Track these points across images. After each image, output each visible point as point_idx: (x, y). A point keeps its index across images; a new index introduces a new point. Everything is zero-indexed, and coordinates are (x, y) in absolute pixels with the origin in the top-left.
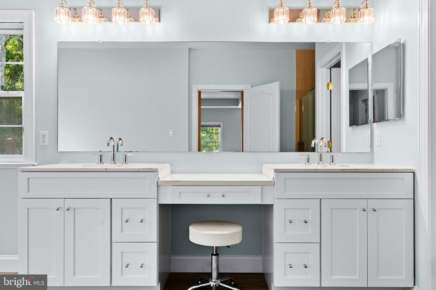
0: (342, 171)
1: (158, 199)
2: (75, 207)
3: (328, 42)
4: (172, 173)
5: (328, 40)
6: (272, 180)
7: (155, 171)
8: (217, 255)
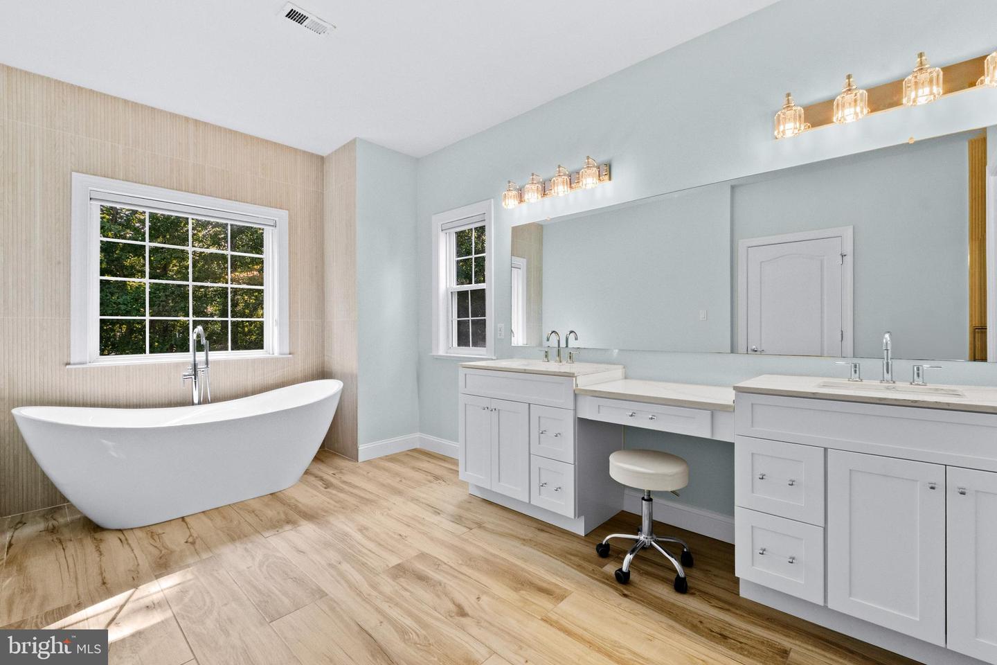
0: (878, 402)
1: (575, 410)
2: (500, 409)
3: (912, 142)
4: (626, 378)
5: (911, 138)
6: (731, 403)
7: (571, 375)
8: (650, 500)
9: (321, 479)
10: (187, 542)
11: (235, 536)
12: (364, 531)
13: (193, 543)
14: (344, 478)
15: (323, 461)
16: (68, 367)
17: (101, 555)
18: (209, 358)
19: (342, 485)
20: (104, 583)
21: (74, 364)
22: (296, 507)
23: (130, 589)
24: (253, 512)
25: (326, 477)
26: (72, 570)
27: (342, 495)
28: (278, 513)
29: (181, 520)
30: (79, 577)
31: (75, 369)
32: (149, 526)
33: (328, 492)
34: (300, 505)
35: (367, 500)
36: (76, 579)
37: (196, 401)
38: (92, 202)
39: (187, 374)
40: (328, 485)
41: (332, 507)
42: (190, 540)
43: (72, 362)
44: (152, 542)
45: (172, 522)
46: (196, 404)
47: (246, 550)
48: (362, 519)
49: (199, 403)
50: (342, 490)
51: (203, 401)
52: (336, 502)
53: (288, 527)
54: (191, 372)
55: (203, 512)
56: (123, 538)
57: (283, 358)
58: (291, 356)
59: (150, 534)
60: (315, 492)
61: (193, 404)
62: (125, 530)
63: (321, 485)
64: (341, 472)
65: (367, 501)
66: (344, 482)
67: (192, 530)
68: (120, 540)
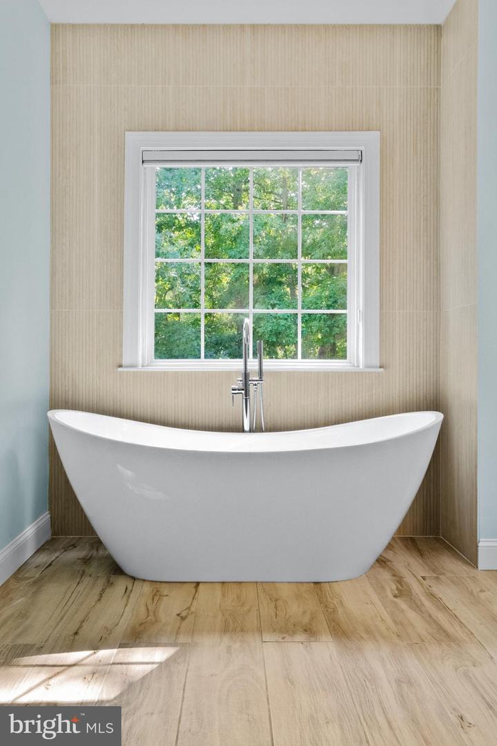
9: (399, 580)
10: (178, 615)
11: (232, 626)
12: (405, 686)
13: (183, 619)
14: (435, 589)
15: (421, 555)
16: (120, 369)
17: (99, 600)
18: (264, 368)
19: (423, 599)
20: (76, 633)
21: (125, 367)
22: (335, 610)
23: (91, 650)
24: (276, 600)
25: (409, 579)
26: (66, 608)
27: (412, 615)
28: (304, 612)
29: (194, 585)
30: (65, 618)
31: (127, 372)
32: (160, 582)
33: (396, 604)
34: (340, 610)
35: (447, 635)
36: (62, 619)
37: (247, 428)
38: (146, 165)
39: (237, 387)
40: (403, 591)
41: (383, 628)
42: (184, 614)
43: (124, 364)
44: (150, 601)
45: (186, 584)
46: (246, 432)
47: (229, 649)
48: (413, 665)
49: (251, 431)
50: (417, 607)
51: (256, 429)
52: (395, 622)
53: (300, 637)
54: (240, 385)
55: (223, 583)
56: (130, 588)
57: (369, 373)
58: (382, 370)
59: (154, 592)
60: (375, 598)
61: (243, 431)
62: (138, 579)
63: (392, 590)
64: (437, 578)
65: (444, 636)
66: (431, 596)
67: (195, 603)
68: (127, 588)
